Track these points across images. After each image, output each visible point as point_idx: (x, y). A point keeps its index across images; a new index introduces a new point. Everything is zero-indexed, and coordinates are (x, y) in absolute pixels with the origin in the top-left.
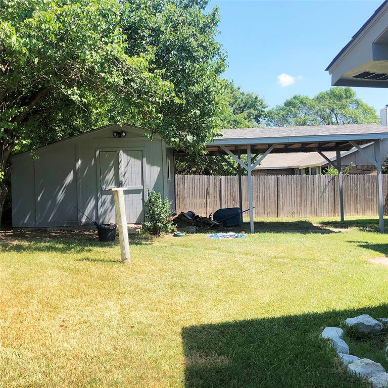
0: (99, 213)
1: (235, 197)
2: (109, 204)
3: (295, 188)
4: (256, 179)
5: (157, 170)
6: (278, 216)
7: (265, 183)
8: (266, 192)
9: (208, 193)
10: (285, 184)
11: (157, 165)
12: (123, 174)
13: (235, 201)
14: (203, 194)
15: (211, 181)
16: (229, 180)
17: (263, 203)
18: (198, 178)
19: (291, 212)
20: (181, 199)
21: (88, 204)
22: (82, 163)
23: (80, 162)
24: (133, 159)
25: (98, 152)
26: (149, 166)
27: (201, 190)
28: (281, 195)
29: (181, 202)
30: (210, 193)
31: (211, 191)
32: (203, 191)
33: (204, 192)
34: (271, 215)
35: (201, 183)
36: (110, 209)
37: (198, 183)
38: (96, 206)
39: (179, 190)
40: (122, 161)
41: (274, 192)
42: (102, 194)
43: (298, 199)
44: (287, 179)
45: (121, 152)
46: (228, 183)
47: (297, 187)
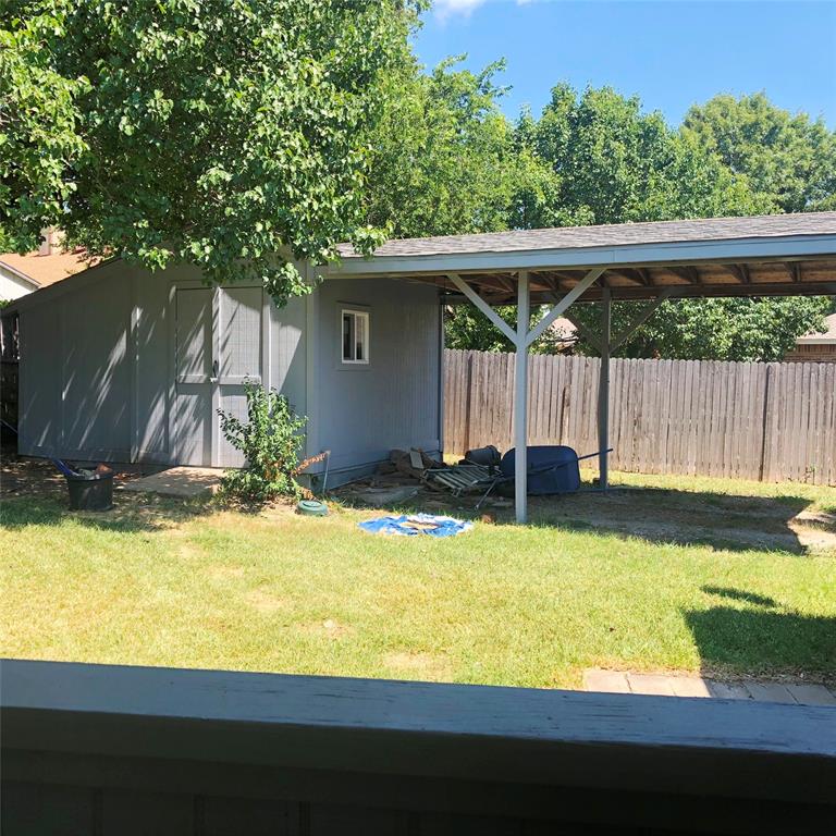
0: (172, 436)
1: (640, 415)
2: (191, 418)
3: (821, 399)
4: (704, 371)
5: (293, 335)
6: (761, 479)
7: (731, 382)
8: (730, 408)
9: (565, 402)
10: (790, 387)
11: (295, 325)
12: (221, 343)
13: (639, 427)
14: (554, 403)
15: (575, 372)
16: (626, 372)
17: (720, 439)
18: (542, 362)
19: (803, 471)
20: (495, 414)
21: (151, 412)
22: (142, 316)
23: (138, 314)
24: (242, 309)
25: (174, 289)
26: (277, 326)
27: (548, 393)
28: (776, 418)
29: (496, 419)
30: (573, 402)
31: (575, 398)
32: (554, 396)
33: (557, 398)
34: (741, 471)
35: (549, 376)
36: (192, 429)
37: (541, 375)
38: (165, 420)
39: (491, 390)
40: (220, 312)
41: (756, 408)
42: (178, 392)
43: (828, 433)
44: (798, 375)
45: (220, 290)
46: (623, 377)
47: (826, 398)
